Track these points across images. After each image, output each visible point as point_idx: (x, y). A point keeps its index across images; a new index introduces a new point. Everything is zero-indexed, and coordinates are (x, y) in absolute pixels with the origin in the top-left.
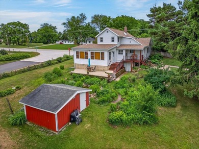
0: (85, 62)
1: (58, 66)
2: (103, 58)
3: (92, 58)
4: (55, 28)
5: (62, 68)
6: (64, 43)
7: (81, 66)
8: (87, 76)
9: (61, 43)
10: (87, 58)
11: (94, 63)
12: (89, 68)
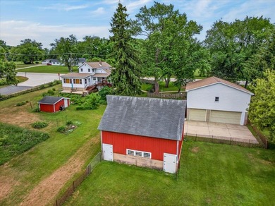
0: (69, 85)
1: (51, 89)
2: (81, 83)
3: (74, 83)
4: (39, 45)
5: (54, 90)
6: (52, 64)
7: (67, 88)
8: (70, 94)
9: (48, 64)
10: (71, 83)
11: (75, 86)
12: (73, 89)
